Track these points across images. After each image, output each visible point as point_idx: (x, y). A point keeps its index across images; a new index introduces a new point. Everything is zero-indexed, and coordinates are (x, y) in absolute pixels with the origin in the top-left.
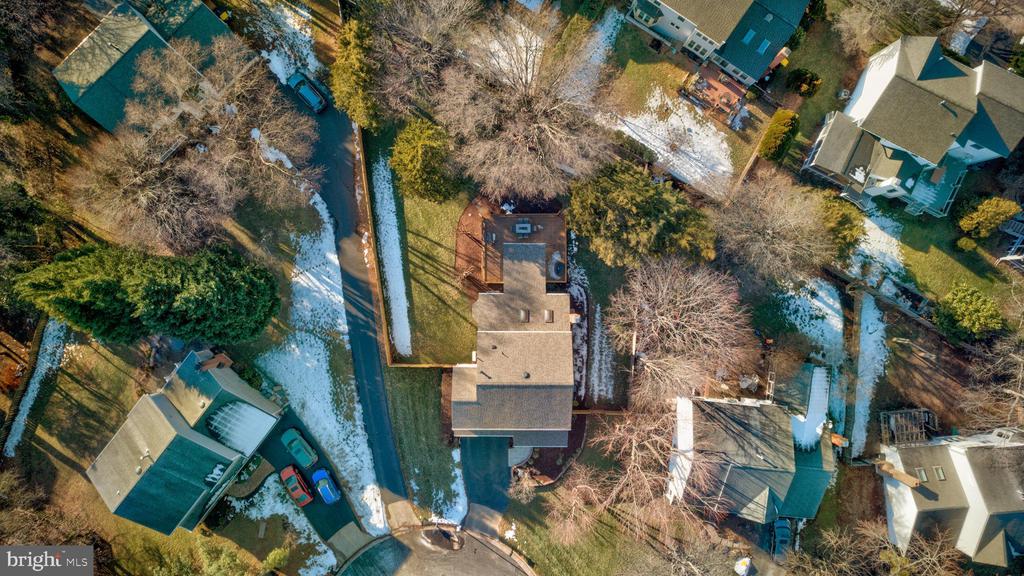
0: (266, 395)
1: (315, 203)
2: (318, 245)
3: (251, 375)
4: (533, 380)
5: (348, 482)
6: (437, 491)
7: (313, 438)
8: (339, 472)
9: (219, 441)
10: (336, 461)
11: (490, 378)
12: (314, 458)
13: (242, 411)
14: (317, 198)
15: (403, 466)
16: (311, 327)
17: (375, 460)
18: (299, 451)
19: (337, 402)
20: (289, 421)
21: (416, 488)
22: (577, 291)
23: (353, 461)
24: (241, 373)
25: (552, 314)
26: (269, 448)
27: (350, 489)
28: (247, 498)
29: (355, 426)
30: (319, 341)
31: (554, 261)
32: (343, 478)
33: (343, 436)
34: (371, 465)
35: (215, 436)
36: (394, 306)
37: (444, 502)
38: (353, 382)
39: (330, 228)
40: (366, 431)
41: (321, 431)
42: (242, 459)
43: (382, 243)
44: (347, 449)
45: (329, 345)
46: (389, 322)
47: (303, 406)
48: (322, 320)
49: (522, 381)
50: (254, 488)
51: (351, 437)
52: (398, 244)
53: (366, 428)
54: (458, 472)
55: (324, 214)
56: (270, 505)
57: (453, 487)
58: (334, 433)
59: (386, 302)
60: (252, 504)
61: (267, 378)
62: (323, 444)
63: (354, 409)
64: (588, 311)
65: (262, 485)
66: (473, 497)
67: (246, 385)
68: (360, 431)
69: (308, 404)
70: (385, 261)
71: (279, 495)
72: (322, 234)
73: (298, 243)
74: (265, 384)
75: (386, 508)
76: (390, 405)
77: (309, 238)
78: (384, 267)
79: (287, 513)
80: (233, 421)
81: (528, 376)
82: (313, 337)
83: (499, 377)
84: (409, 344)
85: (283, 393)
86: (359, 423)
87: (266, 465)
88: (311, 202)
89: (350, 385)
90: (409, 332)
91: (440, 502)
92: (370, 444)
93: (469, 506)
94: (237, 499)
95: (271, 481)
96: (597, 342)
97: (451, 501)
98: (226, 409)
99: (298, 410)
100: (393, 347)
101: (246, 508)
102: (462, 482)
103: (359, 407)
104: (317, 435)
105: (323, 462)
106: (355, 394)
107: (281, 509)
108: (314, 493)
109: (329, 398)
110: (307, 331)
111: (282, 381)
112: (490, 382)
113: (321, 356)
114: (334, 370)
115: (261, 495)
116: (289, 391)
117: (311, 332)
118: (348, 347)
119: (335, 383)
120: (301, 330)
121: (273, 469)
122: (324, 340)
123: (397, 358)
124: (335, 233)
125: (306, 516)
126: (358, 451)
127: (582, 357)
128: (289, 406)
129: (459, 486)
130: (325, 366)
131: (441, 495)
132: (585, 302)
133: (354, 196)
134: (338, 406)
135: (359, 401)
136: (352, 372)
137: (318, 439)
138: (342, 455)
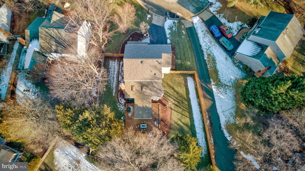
0: (240, 62)
1: (230, 137)
2: (227, 119)
3: (248, 71)
4: (139, 60)
5: (208, 33)
6: (175, 30)
7: (221, 48)
8: (211, 37)
9: (257, 43)
10: (212, 40)
11: (157, 61)
12: (221, 40)
13: (250, 53)
14: (229, 139)
15: (188, 39)
16: (226, 87)
17: (198, 40)
18: (227, 42)
19: (214, 60)
20: (231, 53)
21: (183, 31)
22: (122, 101)
23: (206, 40)
24: (251, 70)
25: (132, 89)
26: (237, 44)
27: (207, 31)
28: (243, 28)
29: (207, 52)
30: (223, 82)
31: (131, 113)
32: (209, 35)
33: (211, 49)
34: (200, 39)
35: (259, 45)
36: (195, 96)
37: (173, 27)
38: (209, 67)
39: (223, 126)
40: (202, 50)
41: (219, 50)
42: (248, 38)
43: (201, 120)
44: (209, 44)
45: (219, 81)
46: (196, 89)
47: (226, 58)
48: (222, 90)
49: (144, 60)
50: (241, 31)
51: (208, 48)
52: (195, 120)
53: (202, 51)
54: (168, 36)
55: (225, 132)
56: (234, 26)
57: (170, 31)
58: (214, 49)
59: (198, 97)
60: (241, 26)
61: (241, 69)
62: (218, 46)
63: (207, 58)
64: (118, 93)
65: (238, 32)
66: (163, 28)
67: (248, 65)
68: (205, 50)
69: (224, 59)
70: (199, 113)
71: (232, 29)
72: (225, 124)
73: (235, 120)
74: (241, 66)
75: (193, 25)
76: (194, 59)
77: (231, 122)
78: (200, 111)
79: (228, 23)
80: (253, 50)
81: (142, 62)
82: (225, 83)
83: (153, 62)
84: (188, 81)
85: (234, 63)
86: (205, 53)
87: (237, 38)
88: (231, 137)
90: (189, 85)
91: (174, 27)
92: (200, 46)
93: (164, 25)
94: (246, 28)
95: (235, 34)
96: (115, 81)
97: (170, 27)
98: (256, 53)
99: (228, 57)
100: (194, 80)
101: (243, 25)
102: (166, 33)
103: (206, 58)
104: (220, 49)
105: (217, 39)
106: (207, 63)
107: (231, 25)
108: (220, 29)
109: (217, 62)
110: (228, 86)
111: (235, 67)
112: (157, 59)
113: (222, 76)
114: (216, 71)
115: (238, 29)
116: (232, 64)
117: (226, 85)
118: (211, 80)
119: (215, 67)
120: (230, 86)
121: (235, 37)
122: (221, 82)
123: (192, 76)
124: (220, 124)
125: (221, 23)
126: (205, 44)
127: (121, 76)
128: (232, 59)
129: (168, 32)
130: (219, 73)
131: (174, 29)
132: (119, 97)
133: (214, 140)
134: (213, 59)
135: (206, 60)
136: (209, 72)
137: (220, 47)
138: (210, 42)
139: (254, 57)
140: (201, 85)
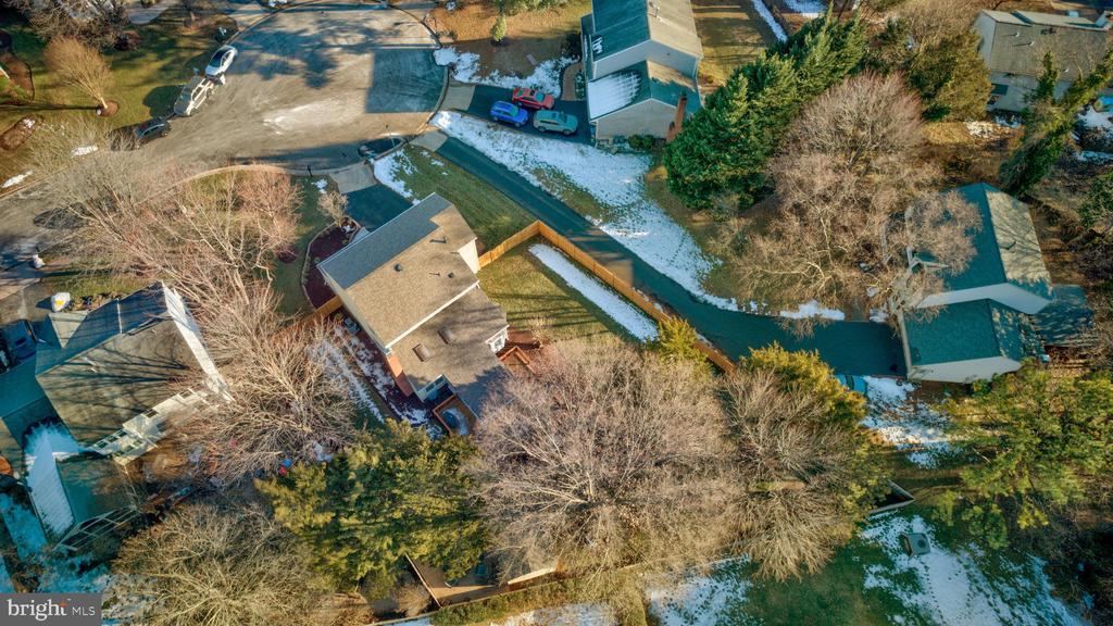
0: (619, 139)
1: (730, 302)
2: (693, 271)
3: (644, 145)
4: (388, 268)
5: (495, 130)
6: (414, 172)
7: (551, 138)
8: (510, 131)
9: (618, 72)
10: (519, 137)
11: (432, 241)
12: (537, 123)
13: (622, 100)
14: (733, 307)
15: (461, 170)
16: (632, 209)
17: (488, 159)
18: (554, 116)
19: (558, 175)
20: (582, 133)
21: (435, 163)
22: (416, 416)
23: (505, 145)
24: (653, 140)
25: (421, 358)
26: (580, 108)
27: (489, 127)
28: (563, 70)
29: (528, 169)
30: (616, 204)
31: (462, 425)
32: (502, 130)
33: (530, 155)
34: (487, 153)
35: (625, 72)
36: (581, 275)
37: (401, 169)
38: (559, 197)
39: (697, 293)
40: (514, 172)
41: (550, 147)
42: (591, 77)
43: (640, 316)
44: (517, 150)
45: (606, 208)
46: (572, 260)
47: (582, 152)
48: (629, 221)
49: (399, 259)
50: (565, 79)
51: (522, 159)
52: (626, 326)
53: (516, 174)
54: (407, 195)
55: (712, 299)
56: (542, 77)
57: (402, 183)
58: (539, 153)
59: (590, 273)
60: (555, 69)
61: (631, 152)
62: (540, 140)
63: (539, 180)
64: (390, 407)
65: (561, 84)
66: (380, 187)
67: (639, 133)
68: (520, 169)
69: (579, 157)
70: (623, 304)
71: (542, 87)
72: (697, 283)
73: (710, 260)
74: (627, 146)
75: (447, 135)
76: (511, 202)
77: (706, 271)
78: (620, 298)
79: (524, 81)
80: (622, 90)
81: (397, 268)
82: (624, 203)
83: (424, 248)
84: (537, 256)
85: (608, 150)
86: (525, 174)
87: (571, 97)
88: (734, 300)
89: (559, 193)
90: (547, 264)
91: (405, 167)
92: (502, 166)
93: (377, 180)
94: (570, 64)
95: (557, 91)
96: (358, 386)
97: (395, 173)
98: (635, 91)
99: (583, 147)
100: (550, 244)
101: (557, 64)
102: (397, 191)
103: (536, 184)
104: (551, 142)
105: (528, 128)
106: (549, 190)
107: (531, 81)
108: (515, 102)
109: (567, 173)
110: (633, 204)
111: (616, 157)
112: (429, 237)
113: (604, 195)
114: (583, 194)
115: (555, 78)
116: (603, 155)
117: (629, 206)
118: (588, 218)
119: (572, 186)
120: (639, 202)
121: (563, 99)
122: (612, 208)
123: (538, 238)
124: (689, 292)
125: (508, 89)
126: (507, 155)
127: (363, 361)
128: (593, 145)
129: (398, 187)
130: (592, 192)
131: (408, 172)
132: (399, 413)
133: (704, 335)
134: (555, 173)
135: (540, 187)
136: (567, 204)
137: (548, 140)
138: (518, 143)
139: (634, 100)
140: (576, 244)
